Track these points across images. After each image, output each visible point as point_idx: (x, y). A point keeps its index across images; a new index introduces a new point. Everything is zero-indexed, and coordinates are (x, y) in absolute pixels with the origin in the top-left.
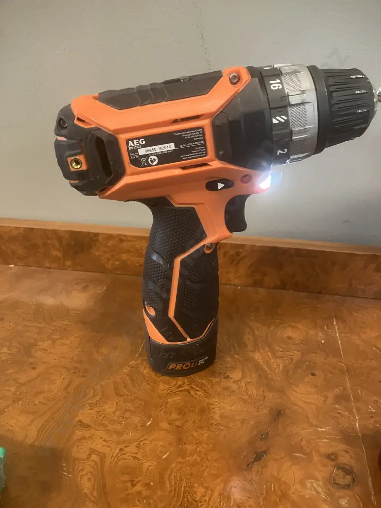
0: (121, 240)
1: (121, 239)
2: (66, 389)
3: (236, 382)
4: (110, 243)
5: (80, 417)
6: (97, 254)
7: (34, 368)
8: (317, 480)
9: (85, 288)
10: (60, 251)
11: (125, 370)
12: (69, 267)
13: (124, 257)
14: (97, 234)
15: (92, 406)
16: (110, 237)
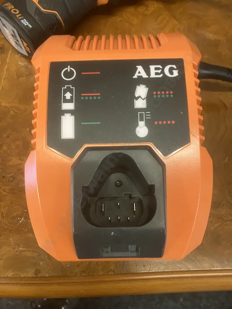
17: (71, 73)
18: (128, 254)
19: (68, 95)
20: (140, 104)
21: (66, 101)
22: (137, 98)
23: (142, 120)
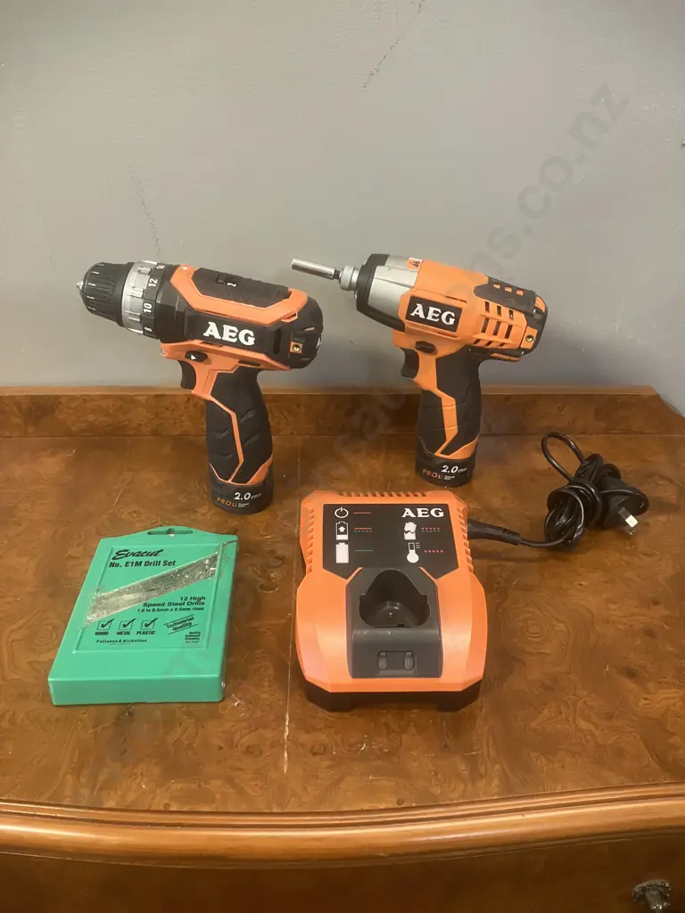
0: (85, 401)
1: (86, 399)
2: (53, 536)
3: (203, 515)
4: (74, 405)
5: (70, 553)
6: (61, 417)
7: (19, 525)
8: (256, 566)
9: (53, 454)
10: (20, 418)
11: (104, 517)
12: (32, 433)
13: (91, 418)
14: (58, 397)
15: (78, 545)
16: (73, 398)
17: (344, 513)
18: (403, 672)
19: (342, 529)
20: (410, 536)
21: (340, 533)
22: (407, 532)
23: (412, 548)
